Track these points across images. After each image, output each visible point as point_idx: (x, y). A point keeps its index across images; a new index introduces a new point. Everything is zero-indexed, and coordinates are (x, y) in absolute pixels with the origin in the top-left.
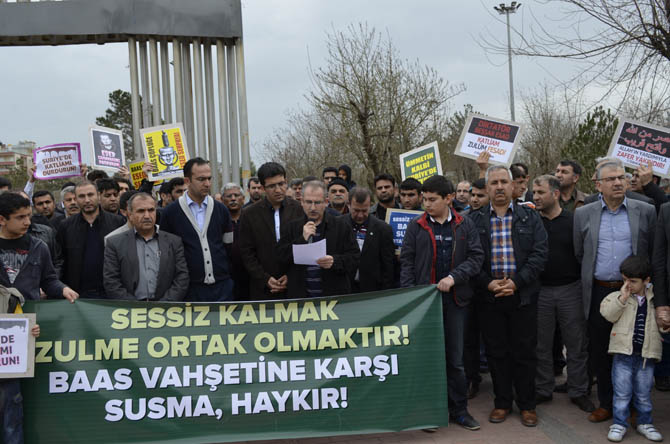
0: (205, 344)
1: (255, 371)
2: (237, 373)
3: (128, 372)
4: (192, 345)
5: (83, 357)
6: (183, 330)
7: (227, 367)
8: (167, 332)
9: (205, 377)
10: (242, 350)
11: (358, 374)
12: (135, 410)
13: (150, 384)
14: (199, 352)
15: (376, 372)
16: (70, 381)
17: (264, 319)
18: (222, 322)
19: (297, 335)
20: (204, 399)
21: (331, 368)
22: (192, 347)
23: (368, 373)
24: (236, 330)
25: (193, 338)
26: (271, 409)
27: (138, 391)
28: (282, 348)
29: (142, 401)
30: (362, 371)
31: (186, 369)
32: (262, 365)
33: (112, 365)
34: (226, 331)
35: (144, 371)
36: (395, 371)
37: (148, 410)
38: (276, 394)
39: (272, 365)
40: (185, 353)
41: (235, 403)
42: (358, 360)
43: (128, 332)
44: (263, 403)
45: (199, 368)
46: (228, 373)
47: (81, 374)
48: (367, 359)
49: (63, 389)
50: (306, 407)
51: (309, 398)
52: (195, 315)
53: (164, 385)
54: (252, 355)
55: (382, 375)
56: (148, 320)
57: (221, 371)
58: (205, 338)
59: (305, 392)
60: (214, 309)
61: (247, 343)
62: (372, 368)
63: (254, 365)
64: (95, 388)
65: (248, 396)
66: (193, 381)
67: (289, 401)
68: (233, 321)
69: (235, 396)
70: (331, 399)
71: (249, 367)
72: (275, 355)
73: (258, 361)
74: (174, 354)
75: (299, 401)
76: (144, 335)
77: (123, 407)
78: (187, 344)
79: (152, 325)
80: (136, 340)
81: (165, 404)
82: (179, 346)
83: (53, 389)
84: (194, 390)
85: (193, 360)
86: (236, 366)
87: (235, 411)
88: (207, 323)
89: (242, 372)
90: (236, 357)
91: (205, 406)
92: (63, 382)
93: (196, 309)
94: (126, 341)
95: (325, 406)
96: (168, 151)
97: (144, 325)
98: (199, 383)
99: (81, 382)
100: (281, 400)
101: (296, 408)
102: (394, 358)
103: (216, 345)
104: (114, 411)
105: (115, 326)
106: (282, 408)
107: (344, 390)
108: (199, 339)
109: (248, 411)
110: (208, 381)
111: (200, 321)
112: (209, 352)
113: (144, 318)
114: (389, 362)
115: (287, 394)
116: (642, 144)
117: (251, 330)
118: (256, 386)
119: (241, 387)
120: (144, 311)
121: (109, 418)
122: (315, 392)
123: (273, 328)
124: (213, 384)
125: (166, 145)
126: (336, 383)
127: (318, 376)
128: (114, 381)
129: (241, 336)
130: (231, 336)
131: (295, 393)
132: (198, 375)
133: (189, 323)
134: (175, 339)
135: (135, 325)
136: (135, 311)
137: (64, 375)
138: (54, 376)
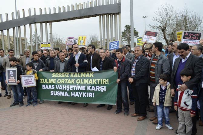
0: (67, 81)
1: (76, 87)
2: (72, 88)
3: (54, 86)
5: (47, 82)
7: (71, 86)
8: (61, 78)
9: (66, 88)
10: (74, 83)
11: (97, 90)
12: (55, 94)
13: (57, 89)
14: (66, 83)
15: (101, 90)
16: (45, 87)
17: (79, 76)
18: (71, 77)
19: (85, 80)
20: (66, 92)
21: (91, 88)
23: (99, 90)
24: (73, 78)
25: (65, 80)
26: (78, 96)
27: (55, 90)
28: (82, 83)
29: (56, 92)
31: (63, 86)
32: (77, 86)
33: (51, 84)
36: (105, 90)
37: (57, 94)
38: (79, 93)
39: (79, 86)
40: (64, 83)
41: (72, 94)
42: (97, 87)
44: (77, 95)
45: (66, 86)
46: (71, 88)
48: (98, 87)
49: (44, 88)
50: (85, 96)
51: (86, 95)
53: (59, 89)
55: (102, 91)
56: (58, 75)
57: (69, 87)
58: (67, 80)
59: (85, 93)
60: (70, 74)
61: (75, 81)
62: (100, 89)
63: (76, 86)
64: (49, 88)
65: (74, 93)
66: (64, 88)
67: (82, 95)
68: (73, 76)
69: (72, 93)
70: (91, 95)
71: (74, 86)
73: (76, 85)
74: (62, 83)
75: (84, 95)
76: (57, 78)
78: (64, 81)
79: (59, 76)
80: (55, 80)
81: (60, 93)
82: (63, 81)
84: (65, 91)
85: (65, 84)
87: (72, 96)
88: (68, 77)
89: (73, 87)
90: (72, 84)
91: (66, 94)
92: (44, 87)
93: (67, 74)
95: (89, 97)
97: (57, 77)
98: (65, 89)
99: (47, 87)
100: (81, 94)
101: (83, 96)
102: (105, 87)
103: (69, 82)
104: (52, 93)
105: (53, 76)
106: (81, 96)
107: (93, 93)
108: (66, 80)
109: (74, 96)
110: (67, 89)
112: (68, 83)
113: (57, 75)
114: (104, 88)
115: (82, 93)
116: (190, 38)
117: (76, 78)
118: (76, 91)
119: (73, 91)
120: (58, 74)
121: (51, 94)
122: (87, 93)
123: (80, 78)
124: (68, 89)
125: (82, 40)
126: (92, 92)
127: (88, 90)
128: (52, 88)
129: (74, 80)
130: (72, 80)
131: (83, 93)
132: (65, 87)
133: (65, 77)
134: (62, 80)
135: (56, 77)
136: (56, 74)
137: (44, 85)
138: (43, 85)
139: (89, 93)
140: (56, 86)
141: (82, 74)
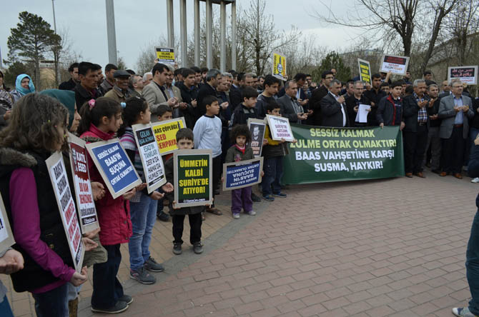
0: (339, 144)
1: (355, 155)
3: (318, 153)
5: (304, 146)
6: (332, 138)
7: (347, 153)
8: (327, 139)
9: (341, 156)
10: (350, 147)
12: (324, 168)
13: (326, 158)
14: (338, 147)
15: (389, 156)
16: (302, 155)
17: (354, 136)
18: (343, 136)
19: (364, 142)
20: (342, 164)
21: (376, 154)
22: (335, 144)
23: (387, 157)
24: (347, 139)
25: (335, 141)
26: (362, 169)
27: (323, 161)
28: (361, 146)
29: (325, 164)
30: (385, 156)
31: (335, 153)
32: (357, 153)
33: (314, 150)
34: (344, 139)
36: (394, 156)
37: (327, 168)
38: (362, 163)
39: (359, 152)
40: (334, 147)
41: (352, 166)
42: (383, 151)
43: (316, 138)
44: (359, 166)
45: (339, 153)
46: (348, 155)
47: (305, 153)
49: (300, 159)
50: (371, 168)
51: (372, 165)
52: (334, 132)
53: (330, 158)
54: (353, 149)
57: (345, 154)
58: (339, 142)
59: (371, 163)
60: (339, 131)
61: (351, 144)
62: (388, 154)
64: (310, 159)
65: (355, 163)
66: (338, 157)
68: (345, 136)
69: (351, 163)
70: (378, 165)
71: (353, 153)
72: (360, 149)
73: (355, 151)
74: (331, 147)
75: (369, 165)
76: (321, 139)
77: (319, 166)
79: (322, 135)
80: (319, 141)
81: (332, 166)
82: (331, 144)
83: (297, 159)
84: (339, 161)
85: (337, 149)
86: (349, 152)
87: (352, 169)
88: (338, 136)
89: (351, 154)
90: (349, 149)
91: (343, 167)
92: (300, 156)
93: (334, 130)
94: (316, 141)
95: (377, 168)
97: (320, 135)
98: (340, 158)
99: (305, 157)
100: (364, 165)
101: (369, 168)
103: (342, 144)
104: (318, 168)
105: (312, 135)
106: (365, 168)
107: (381, 162)
108: (337, 142)
109: (355, 169)
110: (342, 158)
111: (336, 135)
112: (341, 147)
113: (320, 133)
114: (392, 152)
115: (365, 163)
116: (461, 75)
117: (351, 139)
118: (356, 160)
119: (352, 160)
120: (319, 130)
121: (316, 170)
122: (373, 162)
123: (357, 139)
124: (344, 158)
126: (380, 159)
127: (373, 157)
128: (315, 156)
129: (349, 141)
130: (346, 141)
131: (368, 163)
132: (339, 155)
133: (333, 136)
134: (330, 141)
135: (318, 135)
136: (317, 130)
137: (300, 153)
138: (297, 153)
139: (376, 162)
140: (323, 153)
141: (357, 131)
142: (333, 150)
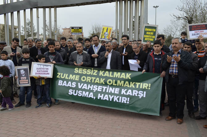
0: (95, 80)
1: (106, 89)
2: (101, 89)
3: (75, 83)
4: (92, 79)
5: (66, 78)
6: (90, 76)
7: (99, 87)
8: (86, 75)
9: (93, 88)
10: (104, 83)
11: (134, 95)
12: (75, 93)
13: (80, 87)
14: (93, 82)
15: (139, 95)
16: (63, 83)
17: (111, 76)
18: (100, 75)
19: (119, 82)
20: (92, 93)
21: (126, 92)
22: (91, 80)
23: (136, 95)
24: (103, 77)
25: (92, 78)
26: (108, 100)
28: (114, 84)
29: (77, 91)
30: (135, 94)
31: (89, 85)
32: (108, 88)
33: (72, 81)
34: (100, 77)
35: (79, 84)
36: (144, 96)
37: (78, 94)
38: (110, 96)
39: (111, 88)
40: (90, 81)
41: (99, 96)
42: (134, 91)
43: (78, 74)
44: (106, 98)
45: (92, 86)
47: (65, 82)
48: (137, 91)
49: (61, 85)
50: (117, 101)
51: (118, 99)
52: (94, 72)
53: (83, 88)
54: (106, 84)
55: (140, 96)
56: (83, 72)
57: (98, 87)
58: (95, 78)
59: (118, 97)
60: (99, 71)
61: (105, 81)
62: (138, 94)
63: (106, 87)
64: (68, 86)
65: (103, 95)
66: (90, 88)
67: (113, 99)
68: (103, 75)
69: (99, 94)
70: (124, 100)
72: (112, 86)
73: (107, 87)
74: (87, 81)
75: (116, 99)
76: (81, 75)
77: (73, 91)
78: (90, 79)
79: (83, 73)
80: (79, 76)
81: (82, 93)
82: (89, 79)
83: (59, 84)
84: (90, 91)
85: (91, 83)
86: (101, 87)
87: (99, 98)
88: (96, 74)
89: (103, 89)
90: (102, 84)
91: (91, 95)
92: (61, 83)
93: (94, 70)
94: (77, 76)
95: (122, 102)
96: (107, 33)
97: (81, 73)
98: (91, 89)
99: (65, 84)
100: (111, 98)
101: (115, 101)
102: (145, 92)
103: (98, 80)
104: (71, 92)
105: (75, 72)
106: (111, 100)
107: (129, 99)
108: (94, 78)
109: (102, 99)
110: (94, 89)
111: (95, 74)
112: (95, 82)
113: (82, 71)
114: (143, 93)
115: (113, 96)
118: (105, 93)
119: (101, 93)
120: (82, 69)
121: (69, 93)
122: (120, 97)
124: (95, 90)
125: (107, 31)
126: (127, 96)
127: (122, 93)
128: (72, 85)
129: (104, 79)
130: (101, 79)
131: (115, 96)
132: (92, 87)
133: (92, 74)
134: (88, 77)
135: (79, 72)
136: (80, 69)
137: (62, 81)
138: (60, 81)
139: (123, 98)
141: (115, 73)
142: (88, 83)
